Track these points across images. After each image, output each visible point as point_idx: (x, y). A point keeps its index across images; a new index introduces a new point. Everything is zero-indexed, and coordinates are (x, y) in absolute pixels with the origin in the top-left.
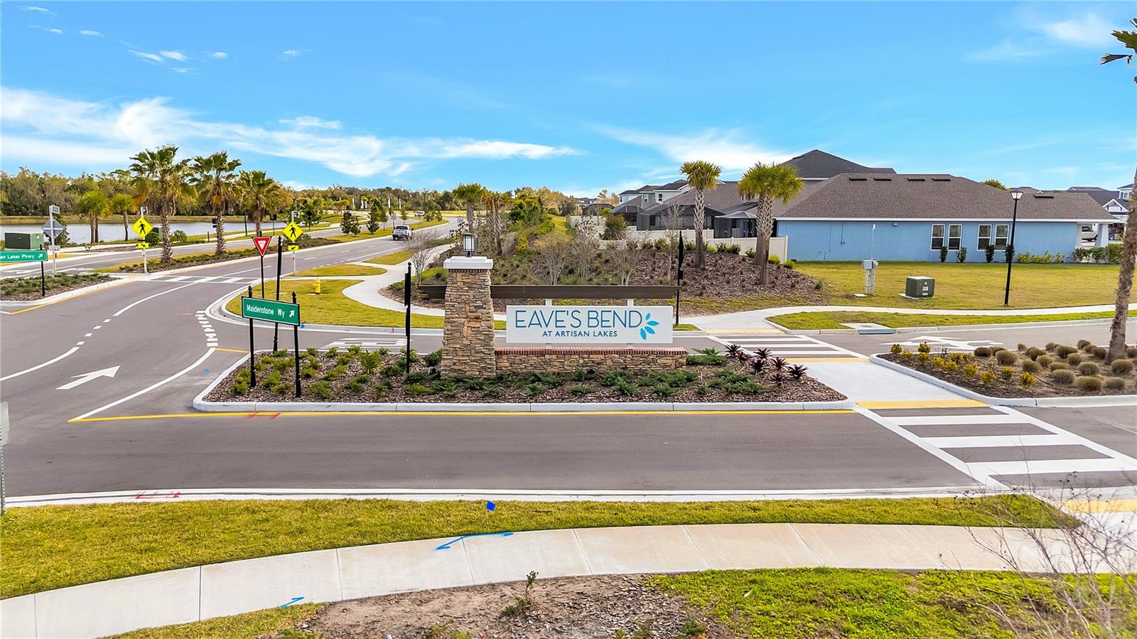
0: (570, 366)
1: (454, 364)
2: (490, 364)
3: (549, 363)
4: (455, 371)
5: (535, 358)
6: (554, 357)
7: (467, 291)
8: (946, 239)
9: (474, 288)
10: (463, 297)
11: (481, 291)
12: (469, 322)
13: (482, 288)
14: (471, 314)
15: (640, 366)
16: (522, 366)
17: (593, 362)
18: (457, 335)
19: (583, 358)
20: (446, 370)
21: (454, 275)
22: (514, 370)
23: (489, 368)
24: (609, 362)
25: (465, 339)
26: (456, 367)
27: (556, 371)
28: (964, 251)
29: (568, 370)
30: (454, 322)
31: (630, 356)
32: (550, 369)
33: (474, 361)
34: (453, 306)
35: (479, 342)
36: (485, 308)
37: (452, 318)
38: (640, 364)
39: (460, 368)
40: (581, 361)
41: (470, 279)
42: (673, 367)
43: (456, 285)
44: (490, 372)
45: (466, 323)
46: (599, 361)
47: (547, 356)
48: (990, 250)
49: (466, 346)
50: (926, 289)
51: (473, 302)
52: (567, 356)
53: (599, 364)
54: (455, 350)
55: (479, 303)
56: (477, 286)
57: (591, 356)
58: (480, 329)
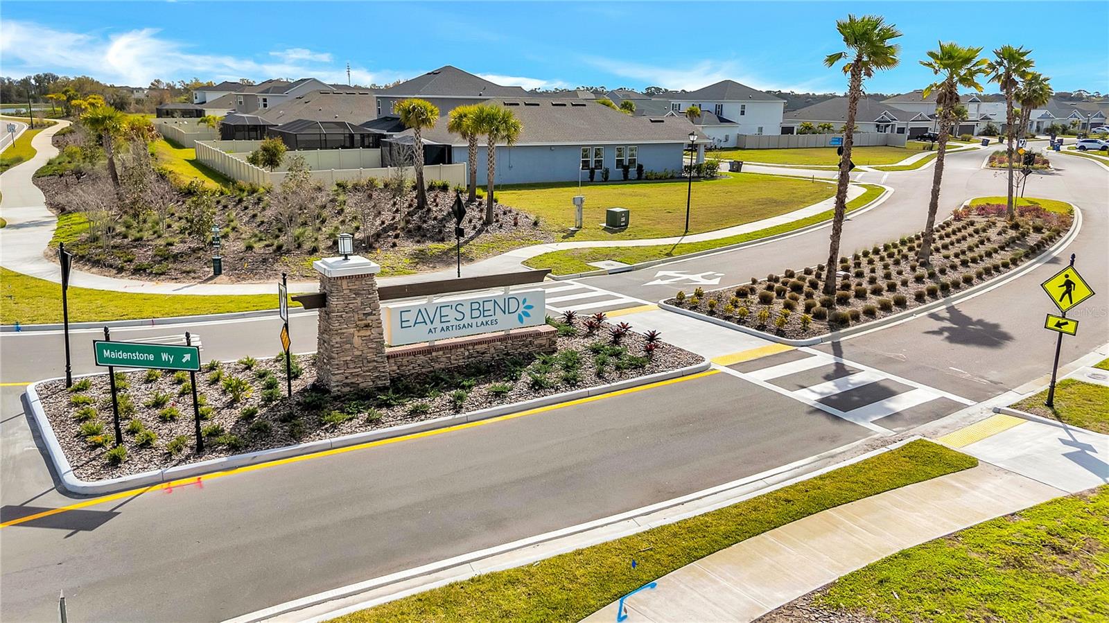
0: (458, 360)
1: (347, 378)
2: (384, 372)
3: (436, 360)
4: (347, 385)
5: (422, 357)
6: (441, 353)
7: (354, 299)
8: (592, 160)
9: (363, 294)
10: (351, 306)
11: (369, 296)
12: (359, 331)
13: (370, 294)
14: (360, 322)
15: (520, 350)
16: (410, 367)
17: (478, 352)
18: (348, 346)
19: (468, 350)
20: (337, 386)
21: (339, 282)
22: (402, 373)
23: (383, 376)
24: (492, 350)
25: (356, 350)
26: (348, 381)
27: (443, 367)
28: (607, 171)
29: (455, 364)
30: (344, 333)
31: (510, 341)
32: (437, 366)
33: (367, 371)
34: (341, 316)
35: (371, 350)
36: (375, 314)
37: (341, 329)
38: (520, 348)
39: (353, 381)
40: (467, 353)
41: (356, 285)
42: (547, 346)
43: (342, 294)
44: (385, 380)
45: (356, 334)
46: (483, 350)
47: (434, 354)
48: (626, 169)
49: (357, 357)
50: (623, 219)
51: (361, 310)
52: (453, 351)
53: (483, 353)
54: (346, 362)
55: (368, 310)
56: (364, 292)
57: (476, 347)
58: (371, 337)
